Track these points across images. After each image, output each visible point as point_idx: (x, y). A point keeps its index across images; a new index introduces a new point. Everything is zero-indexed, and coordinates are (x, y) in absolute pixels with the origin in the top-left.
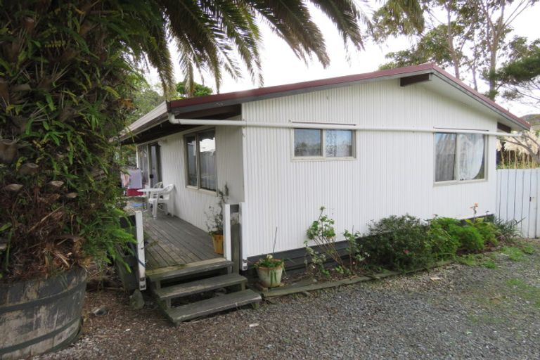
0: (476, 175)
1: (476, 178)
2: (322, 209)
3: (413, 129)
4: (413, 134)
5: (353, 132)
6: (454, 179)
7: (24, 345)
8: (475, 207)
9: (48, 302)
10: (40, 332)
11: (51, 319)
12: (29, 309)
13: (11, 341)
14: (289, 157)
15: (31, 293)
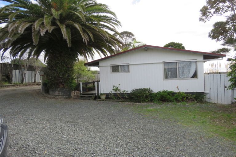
0: (191, 77)
1: (191, 78)
2: (119, 84)
3: (152, 63)
4: (152, 64)
5: (129, 65)
6: (177, 78)
7: (59, 96)
8: (177, 87)
9: (61, 91)
10: (60, 95)
11: (61, 94)
12: (59, 91)
13: (57, 95)
14: (110, 72)
15: (59, 89)
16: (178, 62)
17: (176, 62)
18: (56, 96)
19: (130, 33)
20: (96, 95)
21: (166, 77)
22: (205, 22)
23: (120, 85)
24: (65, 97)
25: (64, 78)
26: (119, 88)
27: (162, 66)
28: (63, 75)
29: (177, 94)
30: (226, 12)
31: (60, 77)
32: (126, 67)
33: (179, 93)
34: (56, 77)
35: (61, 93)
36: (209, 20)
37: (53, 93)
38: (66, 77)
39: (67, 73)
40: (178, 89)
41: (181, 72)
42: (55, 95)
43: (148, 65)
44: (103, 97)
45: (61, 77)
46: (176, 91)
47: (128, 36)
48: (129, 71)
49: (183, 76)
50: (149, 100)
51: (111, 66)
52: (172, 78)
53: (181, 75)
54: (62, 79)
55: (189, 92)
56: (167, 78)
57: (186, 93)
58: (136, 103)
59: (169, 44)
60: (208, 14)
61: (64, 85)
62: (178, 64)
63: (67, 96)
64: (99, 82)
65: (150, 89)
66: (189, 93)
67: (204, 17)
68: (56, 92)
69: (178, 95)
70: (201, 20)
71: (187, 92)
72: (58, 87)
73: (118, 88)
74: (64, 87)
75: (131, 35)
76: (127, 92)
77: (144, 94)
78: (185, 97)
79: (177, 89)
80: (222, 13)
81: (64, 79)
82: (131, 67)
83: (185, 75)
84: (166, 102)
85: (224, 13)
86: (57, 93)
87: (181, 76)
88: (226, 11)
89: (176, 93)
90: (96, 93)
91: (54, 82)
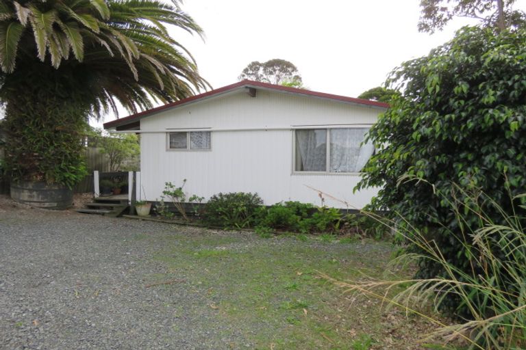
0: (360, 169)
2: (185, 180)
3: (266, 128)
5: (210, 132)
6: (325, 170)
7: (30, 202)
8: (320, 195)
9: (36, 191)
10: (35, 200)
11: (38, 197)
12: (30, 191)
13: (26, 199)
14: (165, 149)
15: (30, 186)
16: (331, 129)
17: (326, 129)
18: (23, 202)
19: (289, 65)
20: (130, 203)
21: (299, 167)
22: (433, 32)
23: (187, 181)
24: (47, 205)
25: (44, 157)
26: (183, 191)
27: (289, 138)
28: (41, 149)
29: (319, 212)
30: (486, 11)
31: (33, 156)
32: (204, 137)
33: (325, 209)
34: (24, 154)
35: (38, 195)
36: (441, 29)
37: (17, 194)
38: (49, 155)
39: (52, 144)
40: (323, 199)
41: (338, 155)
42: (21, 199)
43: (254, 134)
44: (143, 211)
45: (35, 154)
46: (318, 204)
47: (285, 72)
48: (210, 148)
49: (342, 168)
50: (246, 225)
51: (167, 133)
52: (315, 170)
53: (338, 163)
54: (40, 160)
55: (350, 208)
56: (302, 170)
57: (342, 211)
58: (210, 231)
59: (371, 91)
60: (439, 13)
61: (44, 174)
62: (331, 134)
63: (55, 204)
64: (138, 173)
65: (256, 195)
66: (349, 210)
67: (429, 21)
68: (23, 192)
69: (321, 215)
70: (423, 27)
71: (345, 207)
72: (29, 181)
73: (180, 189)
74: (44, 181)
75: (290, 69)
76: (200, 200)
77: (235, 209)
78: (337, 221)
79: (320, 200)
80: (476, 12)
81: (44, 159)
82: (214, 137)
83: (345, 164)
84: (287, 232)
85: (482, 11)
86: (25, 195)
87: (335, 167)
88: (485, 6)
89: (315, 210)
90: (130, 199)
91: (15, 166)
